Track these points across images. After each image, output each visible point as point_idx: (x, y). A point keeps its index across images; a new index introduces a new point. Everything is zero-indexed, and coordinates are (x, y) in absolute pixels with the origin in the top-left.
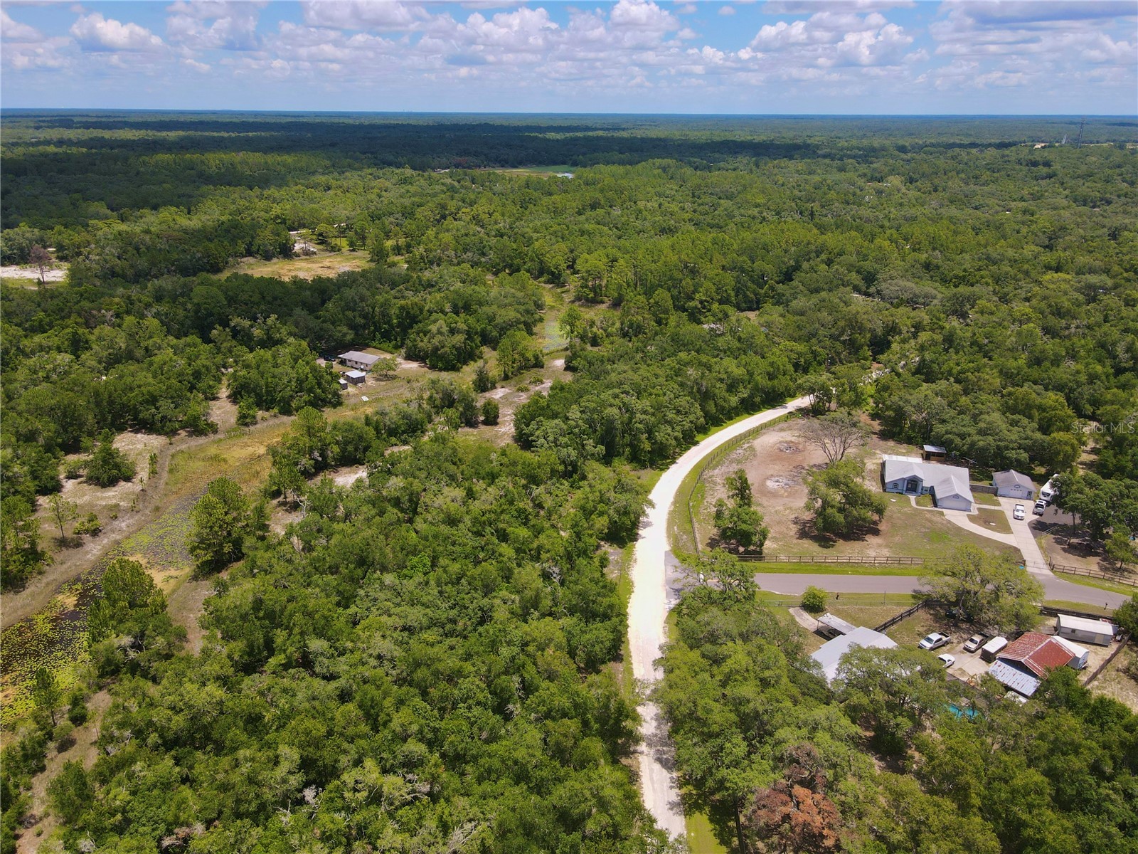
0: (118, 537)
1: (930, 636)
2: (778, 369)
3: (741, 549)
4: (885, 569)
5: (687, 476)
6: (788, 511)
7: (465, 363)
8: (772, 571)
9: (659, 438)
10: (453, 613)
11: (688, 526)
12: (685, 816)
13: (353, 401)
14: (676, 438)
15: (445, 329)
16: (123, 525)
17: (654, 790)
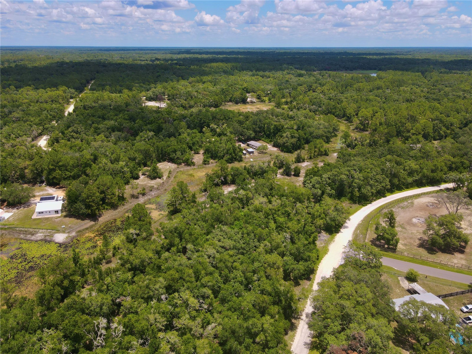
0: (150, 197)
1: (468, 306)
2: (438, 168)
3: (386, 246)
4: (459, 270)
5: (374, 210)
6: (418, 234)
7: (296, 150)
8: (398, 258)
9: (363, 191)
10: (243, 246)
11: (364, 232)
12: (310, 350)
13: (247, 160)
14: (372, 192)
15: (289, 136)
16: (153, 193)
17: (301, 335)
